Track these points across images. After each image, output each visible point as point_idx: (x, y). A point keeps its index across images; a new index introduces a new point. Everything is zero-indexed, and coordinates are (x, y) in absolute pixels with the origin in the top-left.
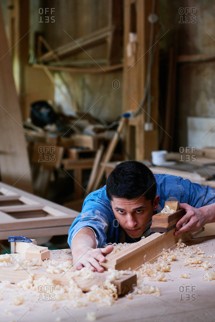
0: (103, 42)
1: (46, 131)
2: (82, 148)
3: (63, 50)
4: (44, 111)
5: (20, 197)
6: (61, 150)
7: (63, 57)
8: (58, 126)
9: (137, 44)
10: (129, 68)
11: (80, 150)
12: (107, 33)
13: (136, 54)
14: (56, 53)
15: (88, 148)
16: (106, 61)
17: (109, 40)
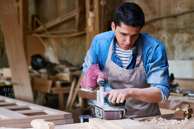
0: (73, 19)
1: (40, 73)
2: (63, 81)
3: (49, 25)
4: (39, 60)
5: (29, 106)
6: (50, 82)
7: (49, 29)
8: (47, 69)
9: (94, 18)
10: (90, 33)
11: (62, 82)
12: (76, 13)
13: (94, 24)
14: (45, 27)
15: (67, 81)
16: (76, 30)
17: (77, 18)
